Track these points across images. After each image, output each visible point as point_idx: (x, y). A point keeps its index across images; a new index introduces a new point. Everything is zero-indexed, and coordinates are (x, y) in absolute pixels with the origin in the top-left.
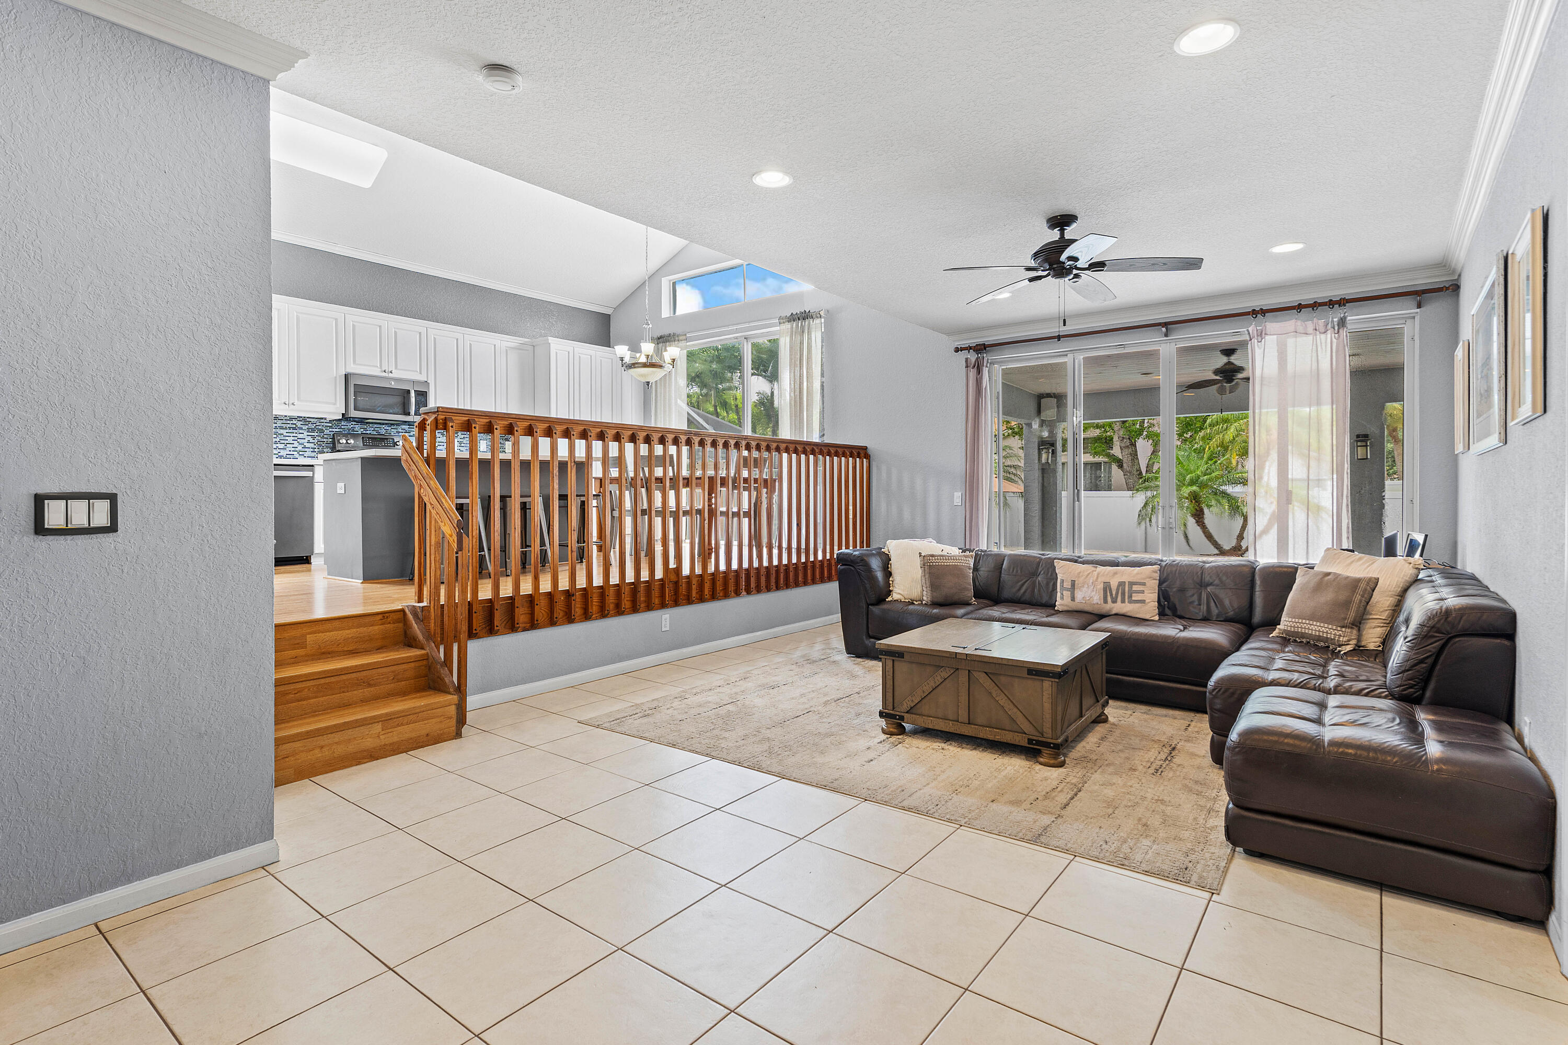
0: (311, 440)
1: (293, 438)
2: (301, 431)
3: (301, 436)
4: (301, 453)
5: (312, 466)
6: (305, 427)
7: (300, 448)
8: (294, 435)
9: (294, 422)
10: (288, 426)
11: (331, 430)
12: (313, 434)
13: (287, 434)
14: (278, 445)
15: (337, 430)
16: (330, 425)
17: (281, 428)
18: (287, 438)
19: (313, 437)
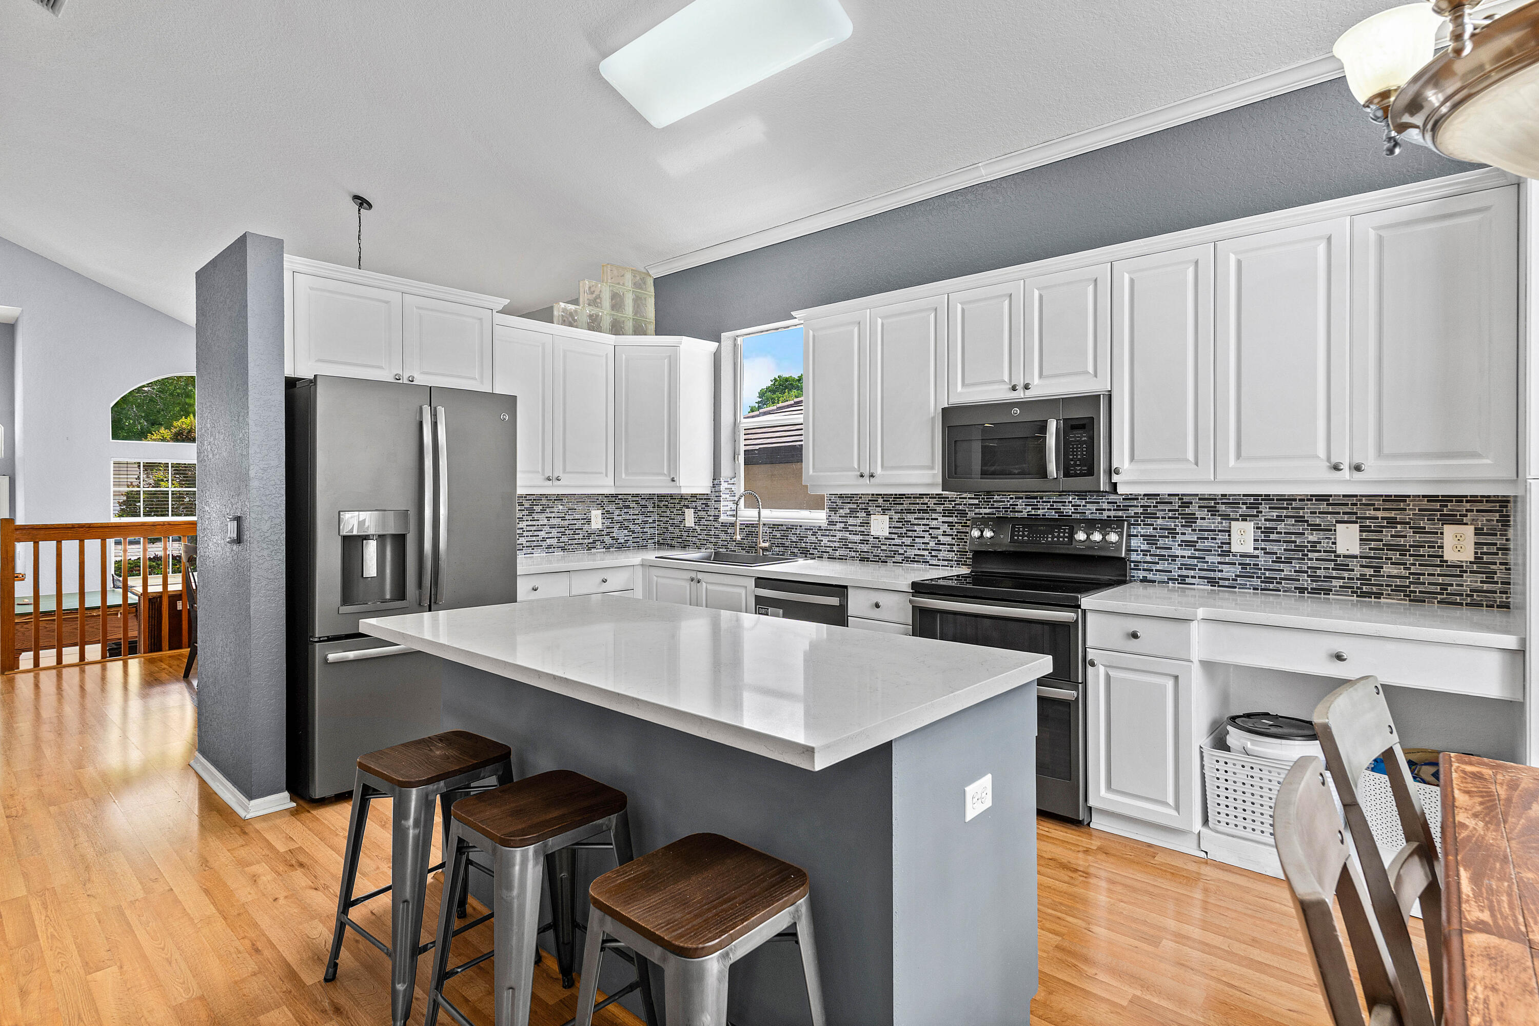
0: (949, 531)
1: (923, 528)
2: (934, 516)
3: (934, 523)
4: (934, 553)
5: (846, 587)
6: (940, 508)
7: (932, 544)
8: (925, 522)
9: (926, 501)
10: (918, 507)
11: (977, 511)
12: (950, 519)
13: (916, 522)
14: (904, 540)
15: (987, 511)
16: (976, 501)
17: (909, 512)
18: (916, 528)
19: (951, 525)
